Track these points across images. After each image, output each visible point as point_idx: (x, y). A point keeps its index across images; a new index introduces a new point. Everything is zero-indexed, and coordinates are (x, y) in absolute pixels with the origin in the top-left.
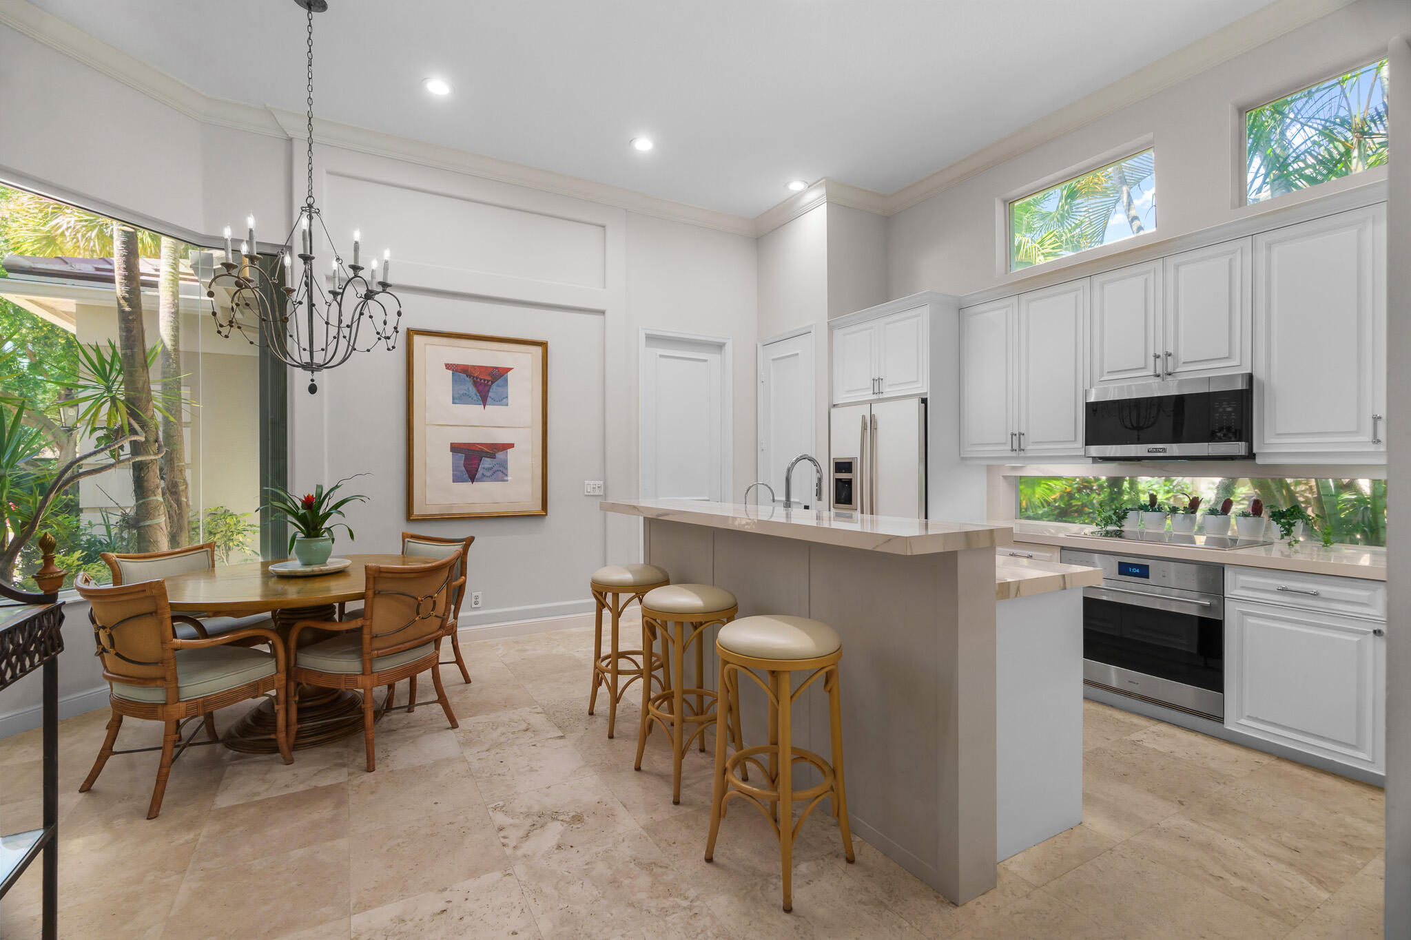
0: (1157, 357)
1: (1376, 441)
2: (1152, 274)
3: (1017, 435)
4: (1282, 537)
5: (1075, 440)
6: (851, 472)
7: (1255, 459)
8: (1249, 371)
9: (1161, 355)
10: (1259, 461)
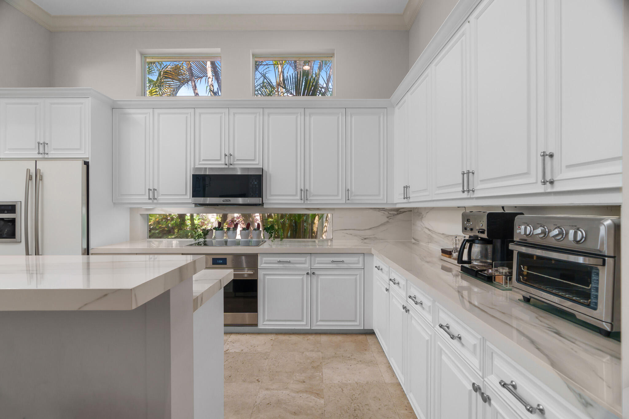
0: (226, 155)
1: (301, 199)
2: (224, 114)
3: (152, 190)
4: (269, 238)
5: (186, 194)
6: (15, 213)
7: (263, 205)
8: (262, 167)
9: (227, 155)
10: (265, 206)
